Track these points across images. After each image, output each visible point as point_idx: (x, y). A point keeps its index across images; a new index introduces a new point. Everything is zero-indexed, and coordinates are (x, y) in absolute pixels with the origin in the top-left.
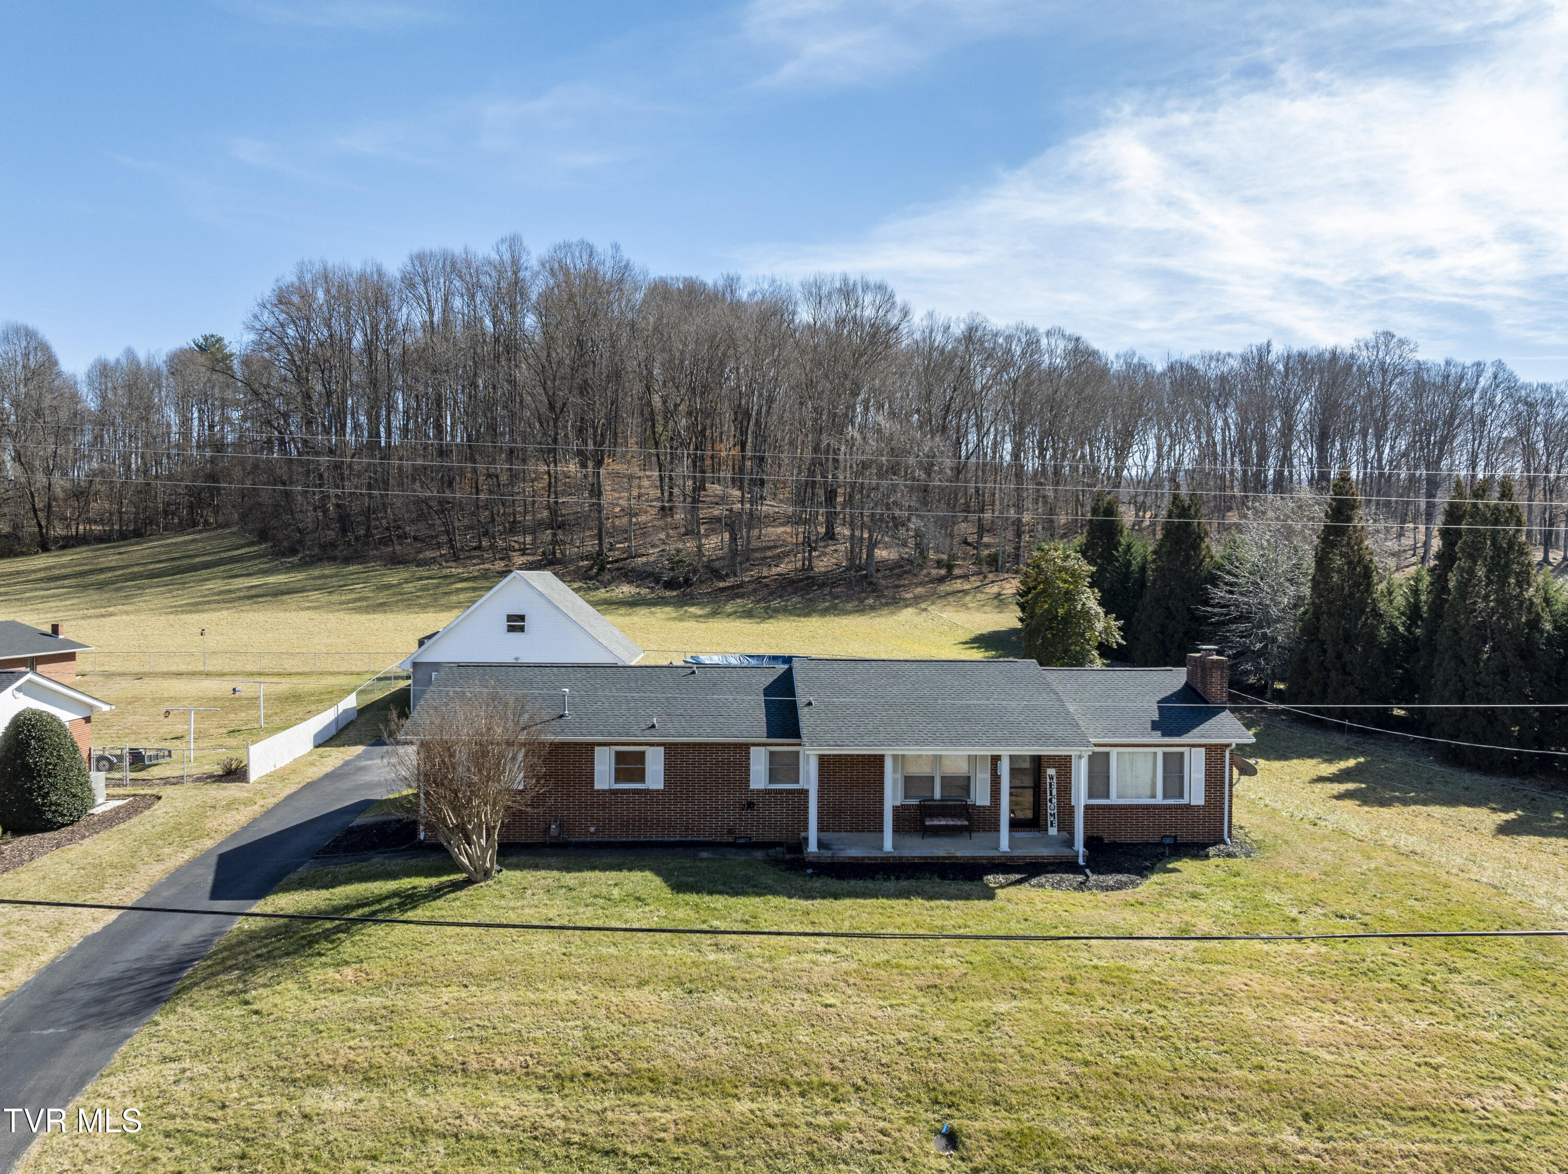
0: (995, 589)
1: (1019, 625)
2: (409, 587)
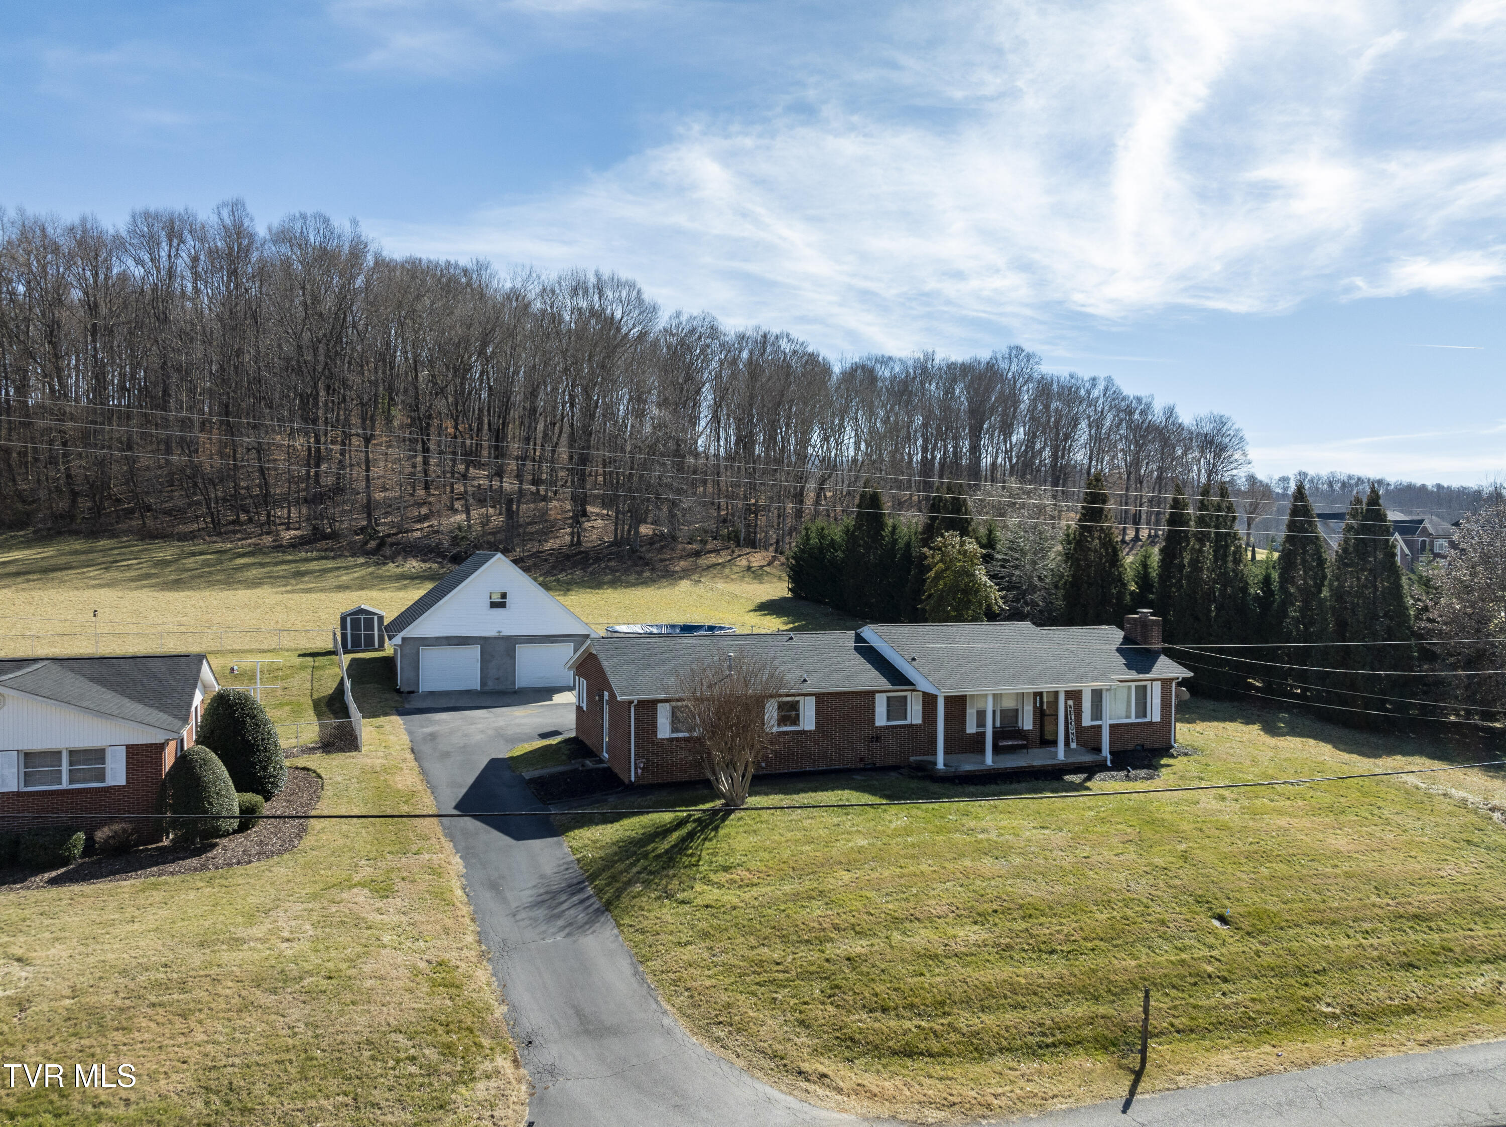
0: (744, 562)
1: (790, 595)
2: (190, 562)
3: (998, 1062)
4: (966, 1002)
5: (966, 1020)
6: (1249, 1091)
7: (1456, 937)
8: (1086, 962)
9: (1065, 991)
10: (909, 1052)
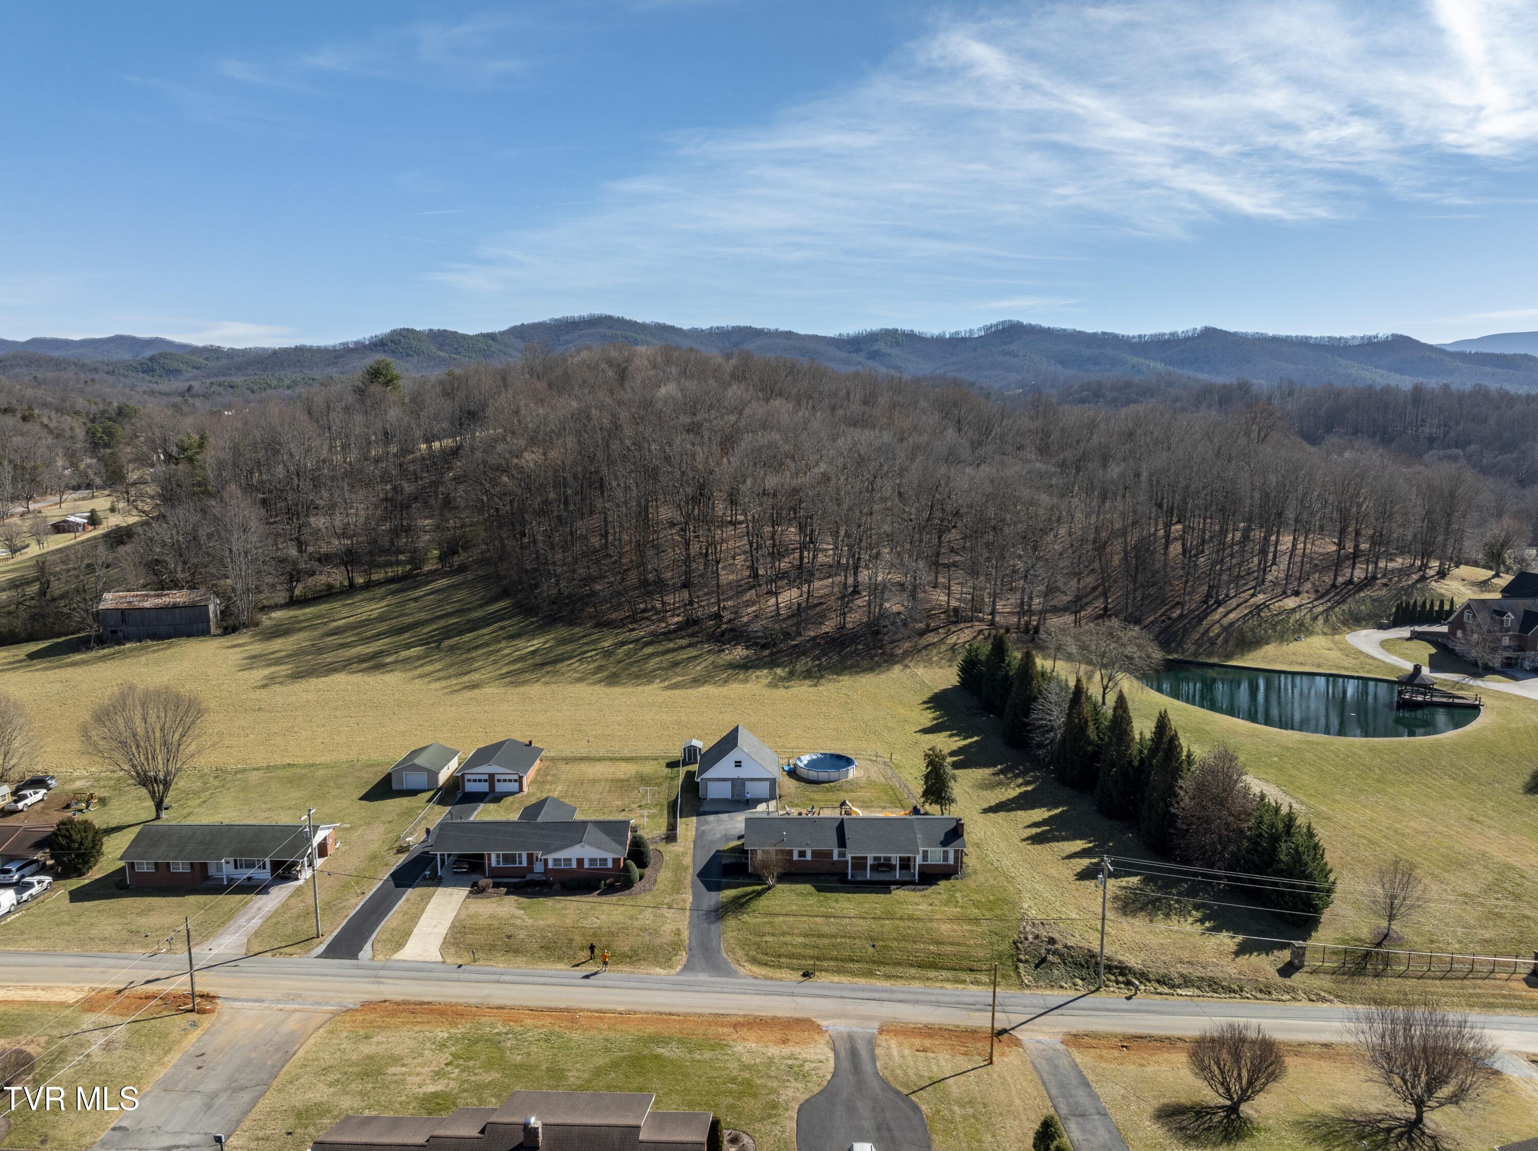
3: (784, 969)
4: (787, 956)
5: (783, 959)
8: (824, 951)
9: (811, 957)
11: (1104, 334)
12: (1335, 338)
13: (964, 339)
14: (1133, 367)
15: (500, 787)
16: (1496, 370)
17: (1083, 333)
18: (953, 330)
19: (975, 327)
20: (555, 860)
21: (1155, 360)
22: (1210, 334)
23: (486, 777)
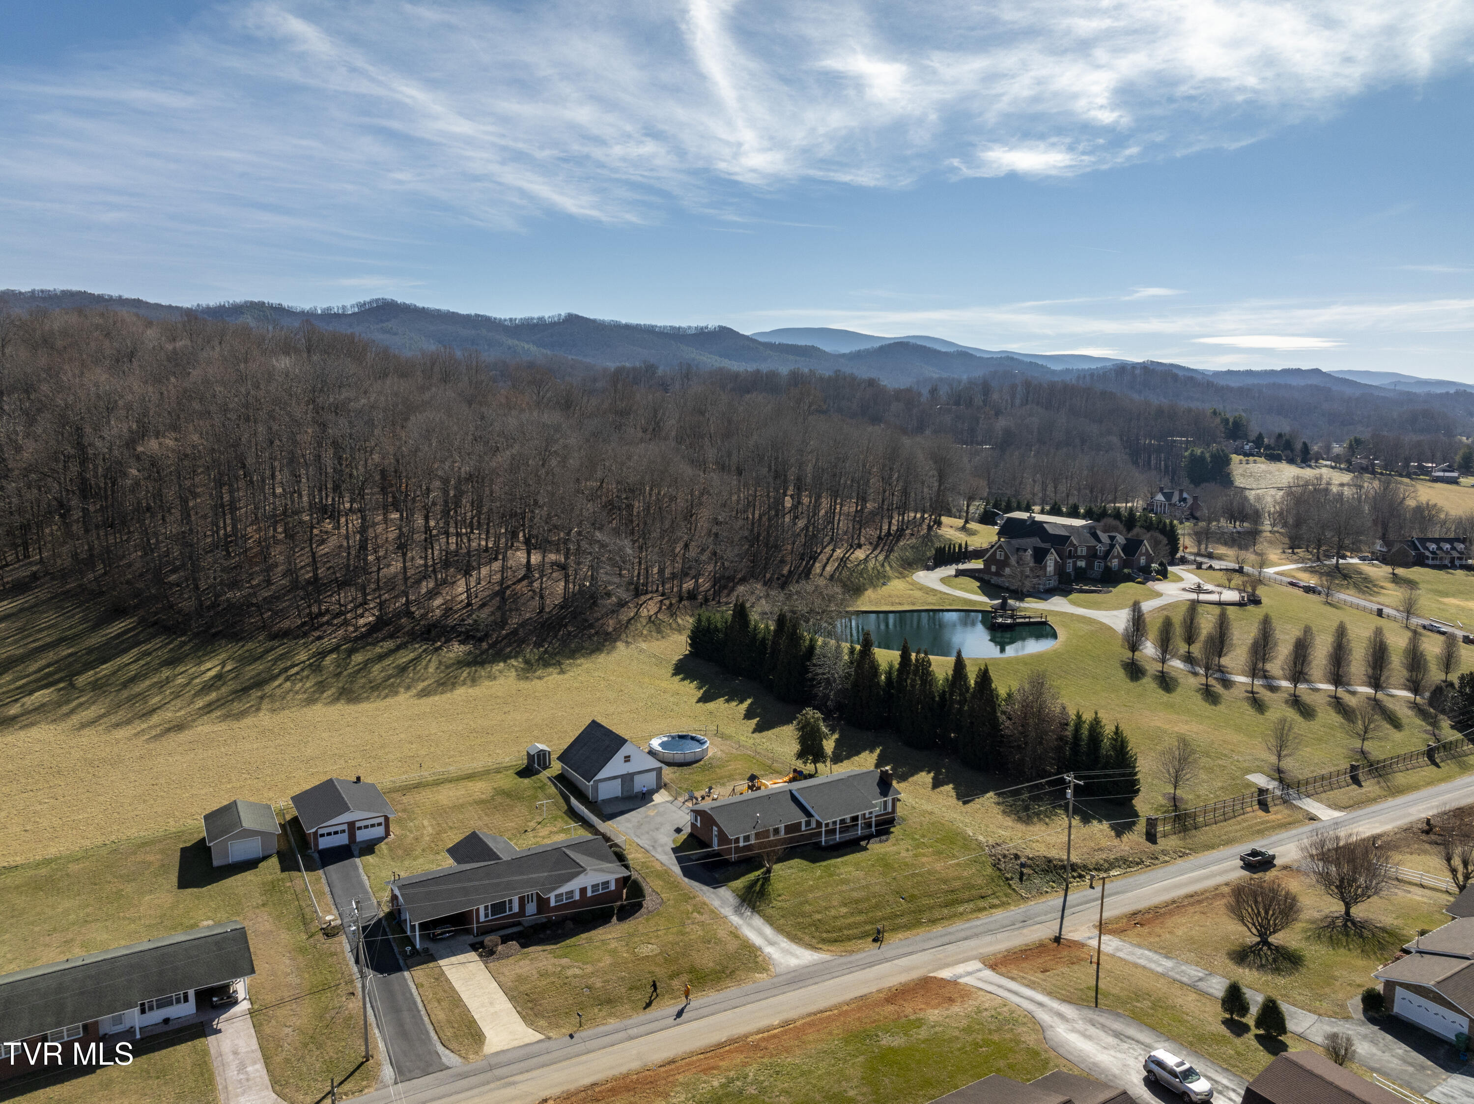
1: (688, 652)
3: (854, 941)
4: (845, 928)
5: (846, 932)
6: (903, 942)
7: (960, 896)
8: (870, 915)
9: (866, 923)
10: (836, 941)
11: (477, 316)
12: (675, 328)
13: (337, 315)
14: (510, 348)
15: (362, 836)
16: (798, 358)
17: (457, 314)
18: (325, 306)
19: (348, 304)
20: (556, 896)
21: (527, 342)
22: (572, 319)
23: (345, 827)
